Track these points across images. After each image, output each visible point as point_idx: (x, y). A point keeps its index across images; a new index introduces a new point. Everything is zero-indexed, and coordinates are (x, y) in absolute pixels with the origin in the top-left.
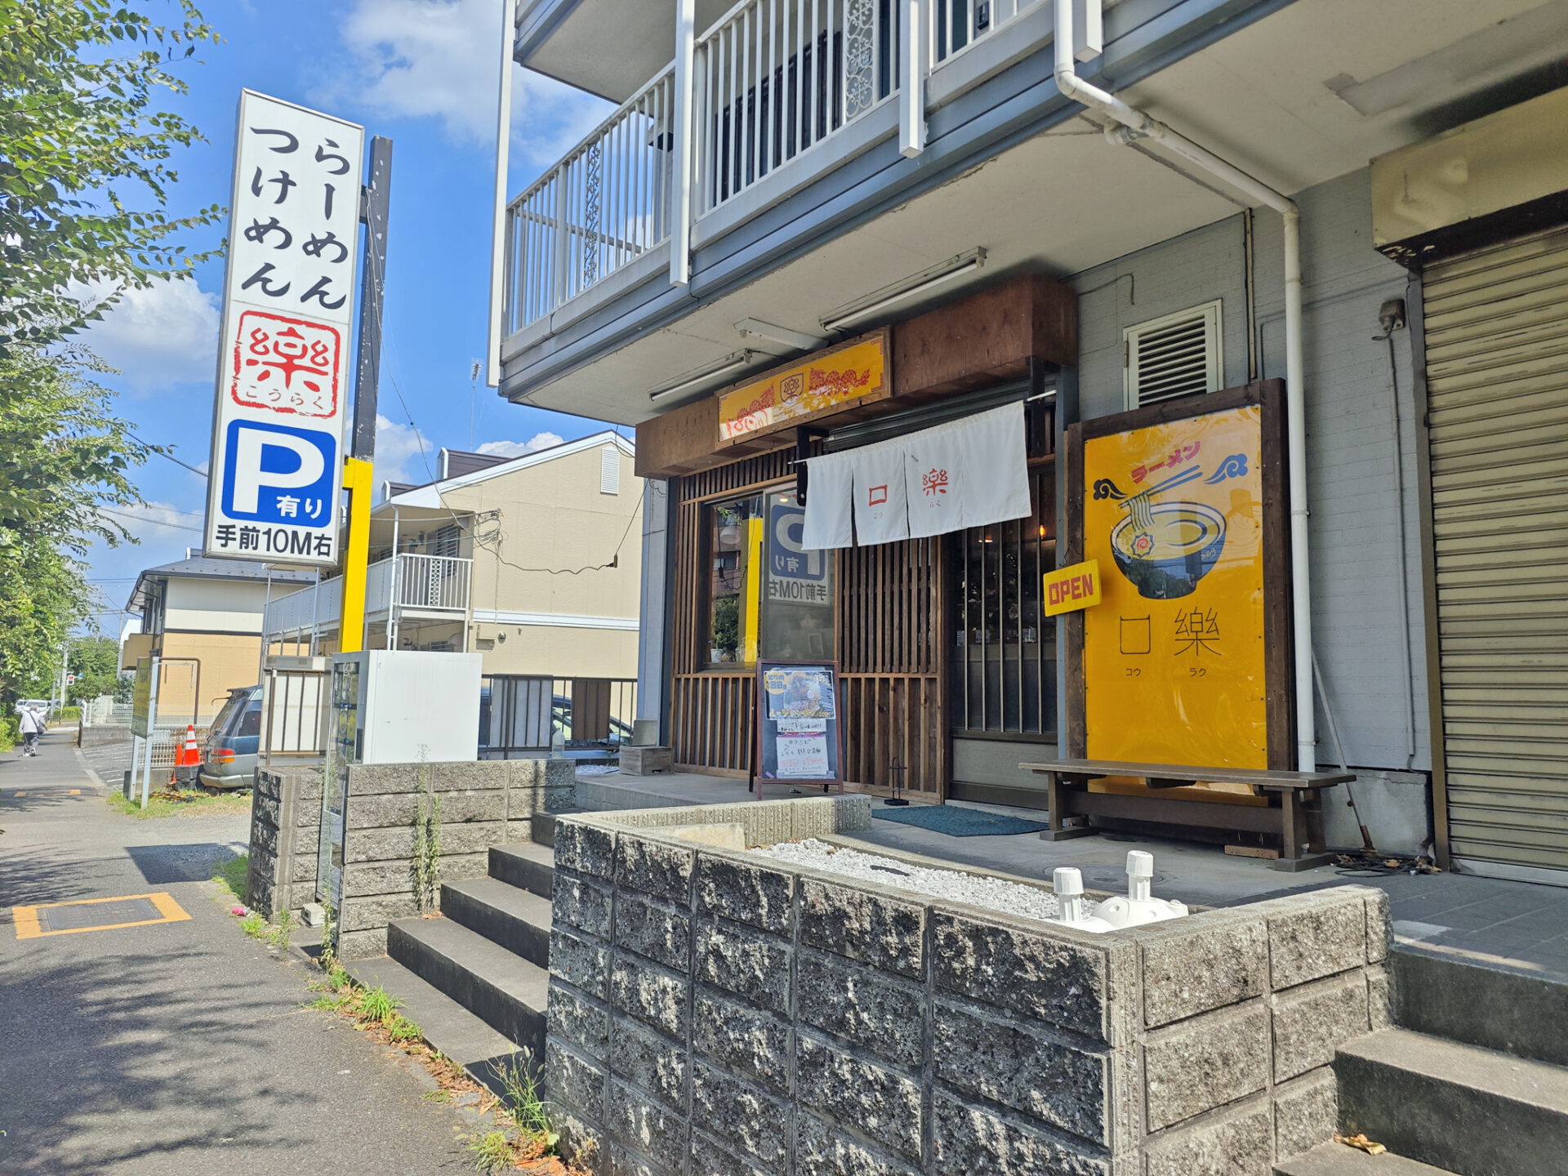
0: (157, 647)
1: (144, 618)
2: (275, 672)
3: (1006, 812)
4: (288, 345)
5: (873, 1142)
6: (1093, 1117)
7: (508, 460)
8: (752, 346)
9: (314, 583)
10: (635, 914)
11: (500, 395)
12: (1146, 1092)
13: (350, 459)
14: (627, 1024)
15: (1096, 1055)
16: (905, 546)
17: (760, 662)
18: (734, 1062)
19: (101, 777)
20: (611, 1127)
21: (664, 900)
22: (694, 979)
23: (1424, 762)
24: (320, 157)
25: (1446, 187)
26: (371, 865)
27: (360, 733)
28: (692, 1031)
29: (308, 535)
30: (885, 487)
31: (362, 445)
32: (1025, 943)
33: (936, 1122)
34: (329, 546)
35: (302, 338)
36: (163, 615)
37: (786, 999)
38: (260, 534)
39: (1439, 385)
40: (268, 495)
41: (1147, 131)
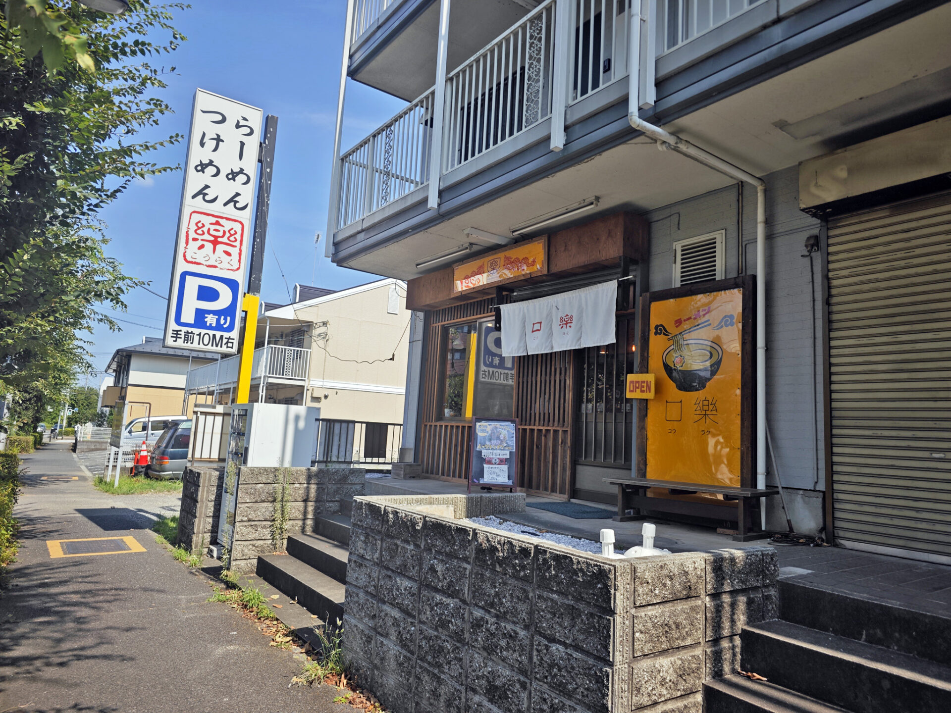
0: (123, 394)
1: (116, 377)
2: (199, 413)
3: (602, 507)
4: (216, 230)
5: (505, 664)
6: (606, 647)
7: (335, 292)
8: (472, 241)
9: (217, 360)
10: (393, 549)
11: (332, 261)
12: (633, 637)
13: (247, 294)
14: (386, 608)
15: (608, 617)
16: (553, 355)
17: (474, 417)
18: (439, 626)
19: (90, 470)
20: (376, 662)
21: (408, 542)
22: (421, 584)
23: (821, 486)
24: (238, 126)
25: (836, 179)
26: (250, 523)
27: (246, 449)
28: (419, 610)
29: (222, 337)
30: (541, 323)
31: (253, 287)
32: (578, 562)
33: (535, 653)
34: (232, 343)
35: (223, 226)
36: (127, 375)
37: (466, 592)
38: (195, 335)
39: (835, 283)
40: (200, 314)
41: (679, 145)
